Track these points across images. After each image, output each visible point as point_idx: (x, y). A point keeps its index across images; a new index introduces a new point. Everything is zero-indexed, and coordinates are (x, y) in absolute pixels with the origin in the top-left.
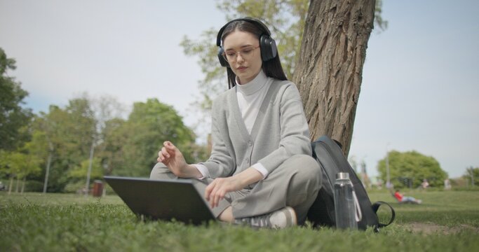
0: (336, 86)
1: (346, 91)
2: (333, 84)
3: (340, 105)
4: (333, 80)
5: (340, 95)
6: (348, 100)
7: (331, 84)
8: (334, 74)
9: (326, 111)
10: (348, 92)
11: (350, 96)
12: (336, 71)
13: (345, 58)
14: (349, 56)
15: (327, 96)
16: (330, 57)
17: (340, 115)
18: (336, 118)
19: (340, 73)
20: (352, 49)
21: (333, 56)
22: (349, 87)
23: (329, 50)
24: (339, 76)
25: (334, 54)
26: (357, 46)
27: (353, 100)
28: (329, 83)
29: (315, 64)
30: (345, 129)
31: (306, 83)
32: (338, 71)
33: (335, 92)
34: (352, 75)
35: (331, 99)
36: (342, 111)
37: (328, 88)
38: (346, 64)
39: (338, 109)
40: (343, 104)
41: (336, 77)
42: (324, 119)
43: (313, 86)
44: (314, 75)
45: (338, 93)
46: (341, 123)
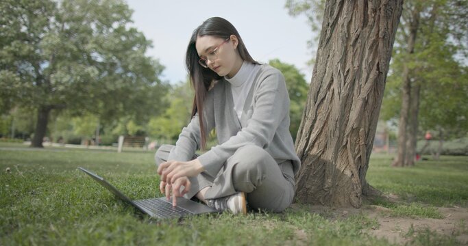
0: (354, 55)
1: (367, 60)
2: (350, 55)
3: (360, 76)
4: (350, 49)
5: (360, 66)
6: (371, 70)
7: (349, 54)
8: (351, 43)
9: (342, 85)
10: (370, 61)
11: (373, 65)
12: (353, 39)
13: (365, 23)
14: (371, 20)
15: (343, 68)
16: (345, 24)
17: (360, 87)
18: (355, 92)
19: (359, 40)
20: (375, 11)
21: (350, 22)
22: (372, 55)
23: (345, 16)
24: (358, 45)
25: (351, 20)
26: (381, 6)
27: (378, 69)
28: (345, 54)
29: (331, 34)
30: (366, 102)
31: (323, 54)
32: (357, 39)
33: (352, 62)
34: (375, 42)
35: (348, 71)
36: (362, 82)
37: (345, 59)
38: (367, 29)
39: (357, 81)
40: (364, 75)
41: (354, 45)
42: (339, 93)
43: (330, 59)
44: (331, 46)
45: (356, 64)
46: (361, 96)
